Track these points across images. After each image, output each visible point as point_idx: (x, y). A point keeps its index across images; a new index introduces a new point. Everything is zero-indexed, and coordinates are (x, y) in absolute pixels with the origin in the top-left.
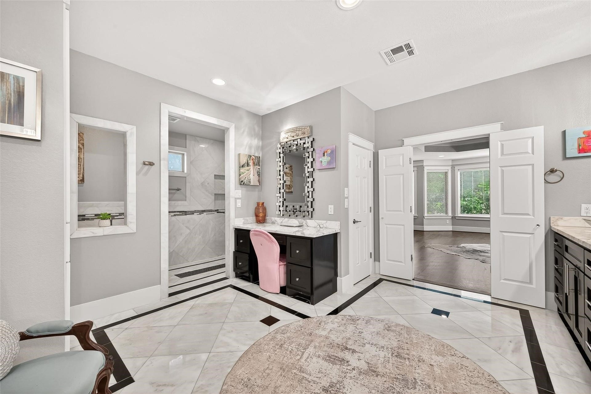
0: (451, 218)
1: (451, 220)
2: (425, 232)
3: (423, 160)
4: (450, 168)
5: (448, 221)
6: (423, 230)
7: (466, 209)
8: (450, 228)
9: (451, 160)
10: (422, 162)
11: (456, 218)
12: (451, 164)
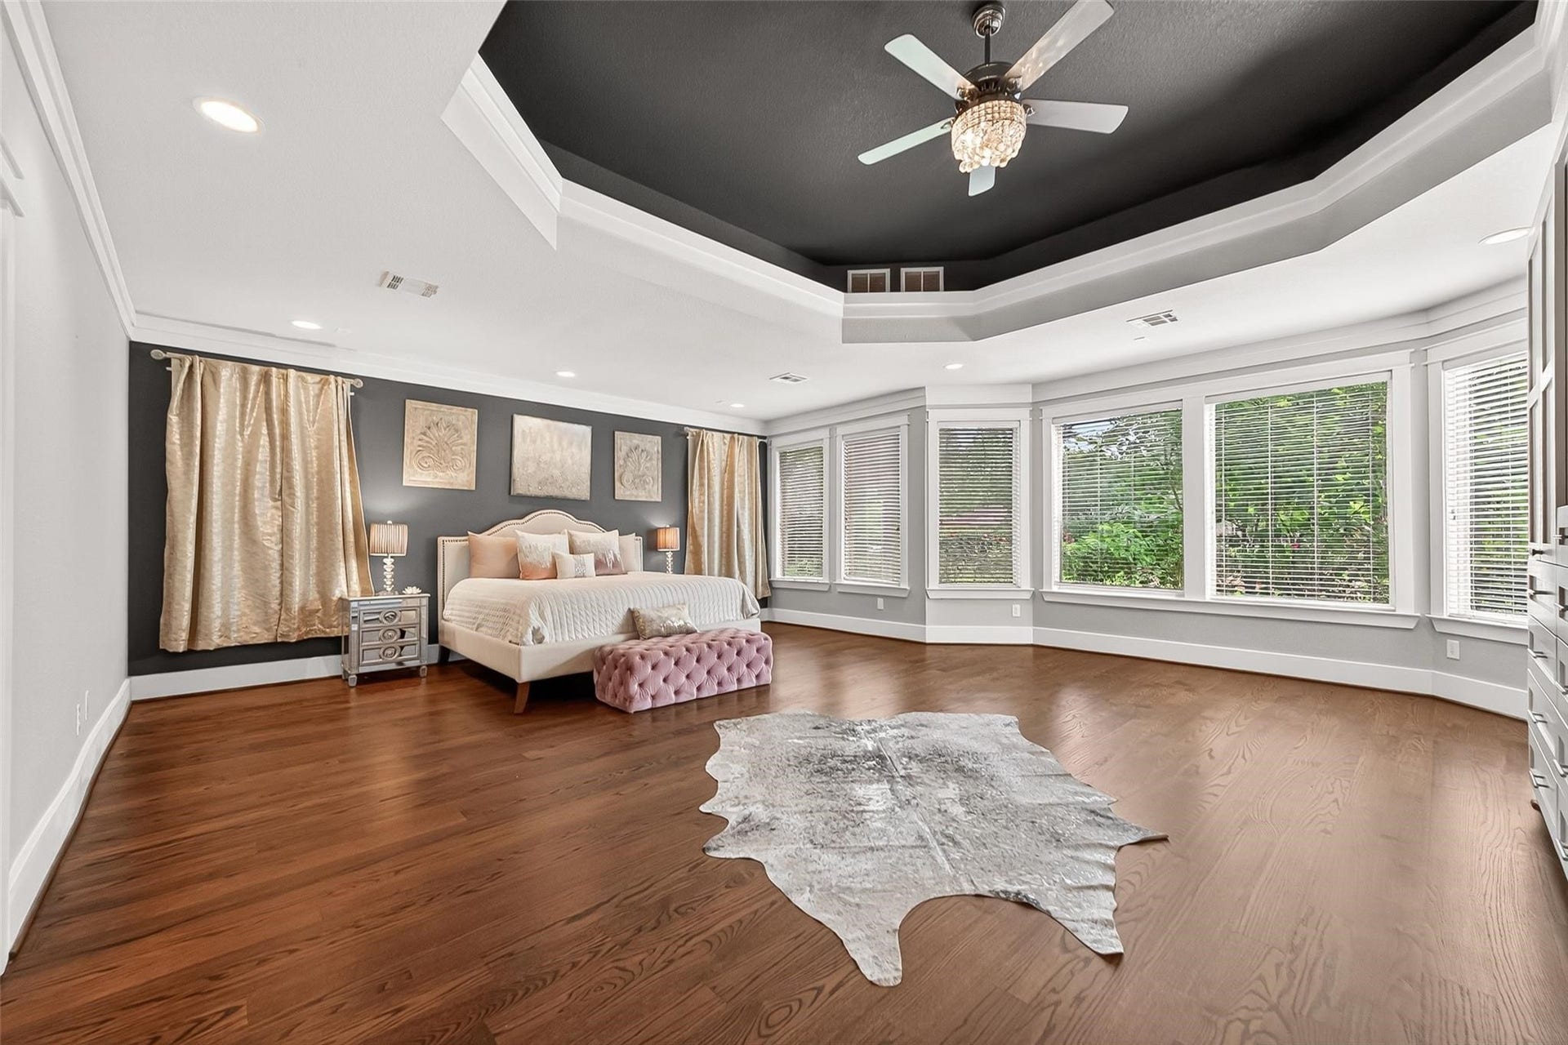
0: (1028, 596)
1: (1029, 607)
2: (928, 648)
3: (924, 388)
4: (1025, 414)
5: (1017, 609)
6: (923, 641)
7: (1087, 569)
8: (1024, 634)
9: (1031, 386)
10: (916, 394)
11: (1046, 599)
12: (1031, 401)
